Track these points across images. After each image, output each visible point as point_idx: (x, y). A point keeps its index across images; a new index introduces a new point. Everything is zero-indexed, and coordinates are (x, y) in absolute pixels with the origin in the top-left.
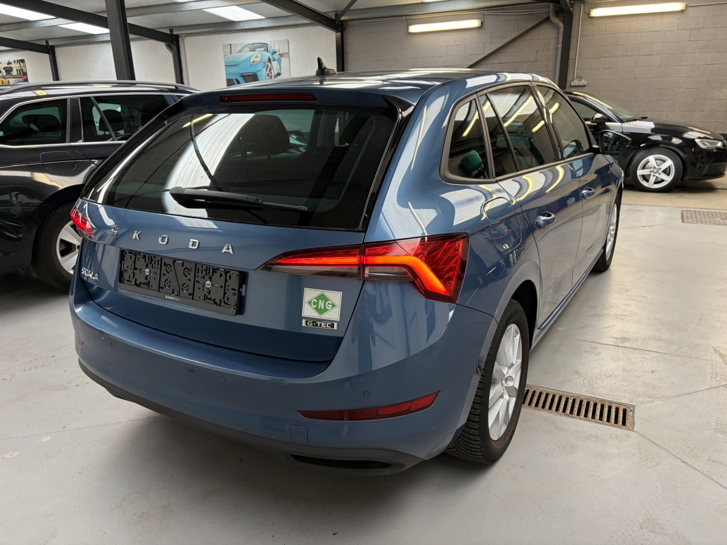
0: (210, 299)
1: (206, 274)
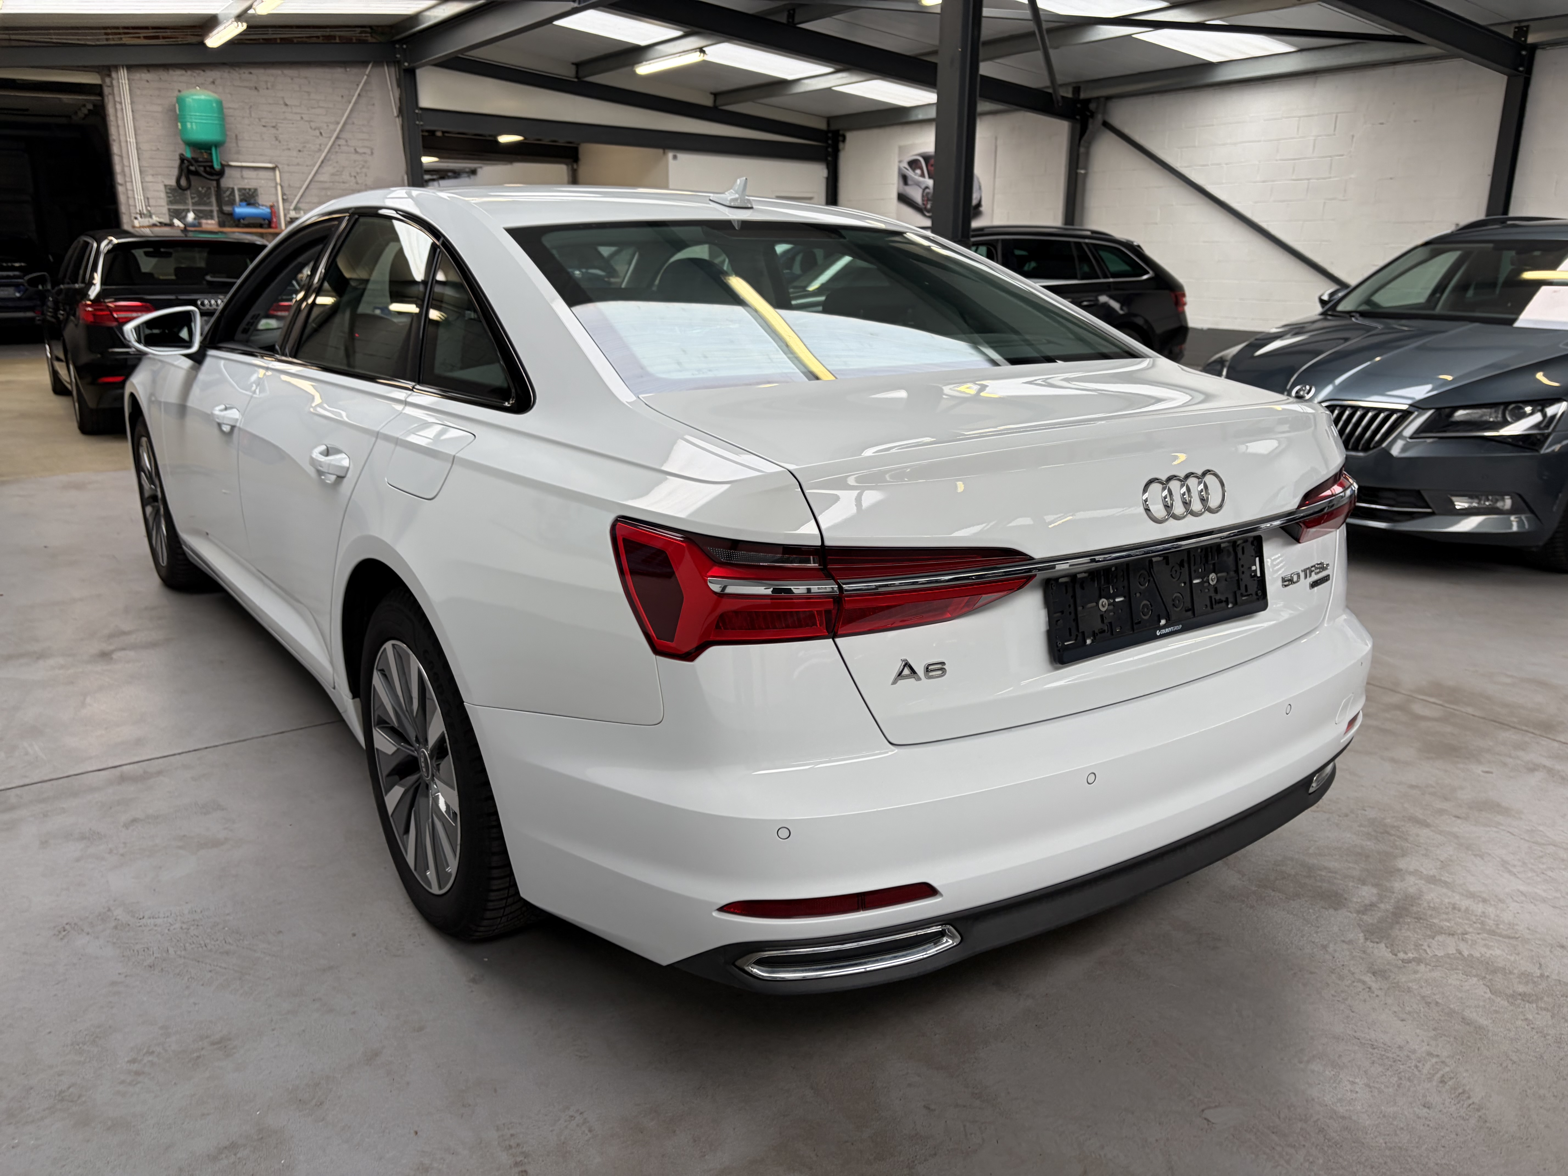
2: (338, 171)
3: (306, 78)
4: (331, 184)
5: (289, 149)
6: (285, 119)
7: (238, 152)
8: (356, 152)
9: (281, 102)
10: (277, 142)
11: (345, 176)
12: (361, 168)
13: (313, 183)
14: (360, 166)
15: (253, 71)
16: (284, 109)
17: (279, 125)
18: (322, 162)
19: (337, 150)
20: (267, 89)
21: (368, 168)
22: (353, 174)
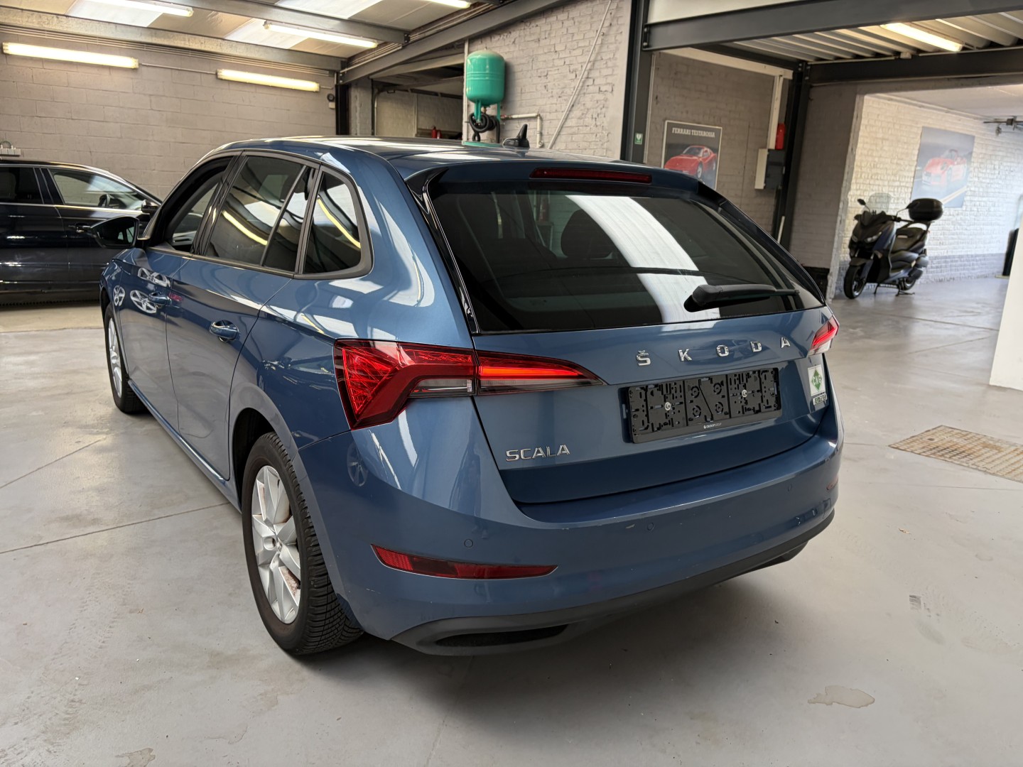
0: (749, 410)
1: (740, 383)
2: (583, 114)
3: (573, 18)
4: (577, 129)
5: (552, 96)
6: (554, 66)
7: (521, 106)
8: (600, 91)
9: (553, 50)
10: (546, 91)
11: (588, 120)
12: (601, 109)
13: (564, 129)
14: (602, 106)
15: (538, 23)
16: (555, 56)
17: (550, 73)
18: (573, 106)
19: (585, 91)
20: (546, 38)
21: (607, 108)
22: (595, 116)
